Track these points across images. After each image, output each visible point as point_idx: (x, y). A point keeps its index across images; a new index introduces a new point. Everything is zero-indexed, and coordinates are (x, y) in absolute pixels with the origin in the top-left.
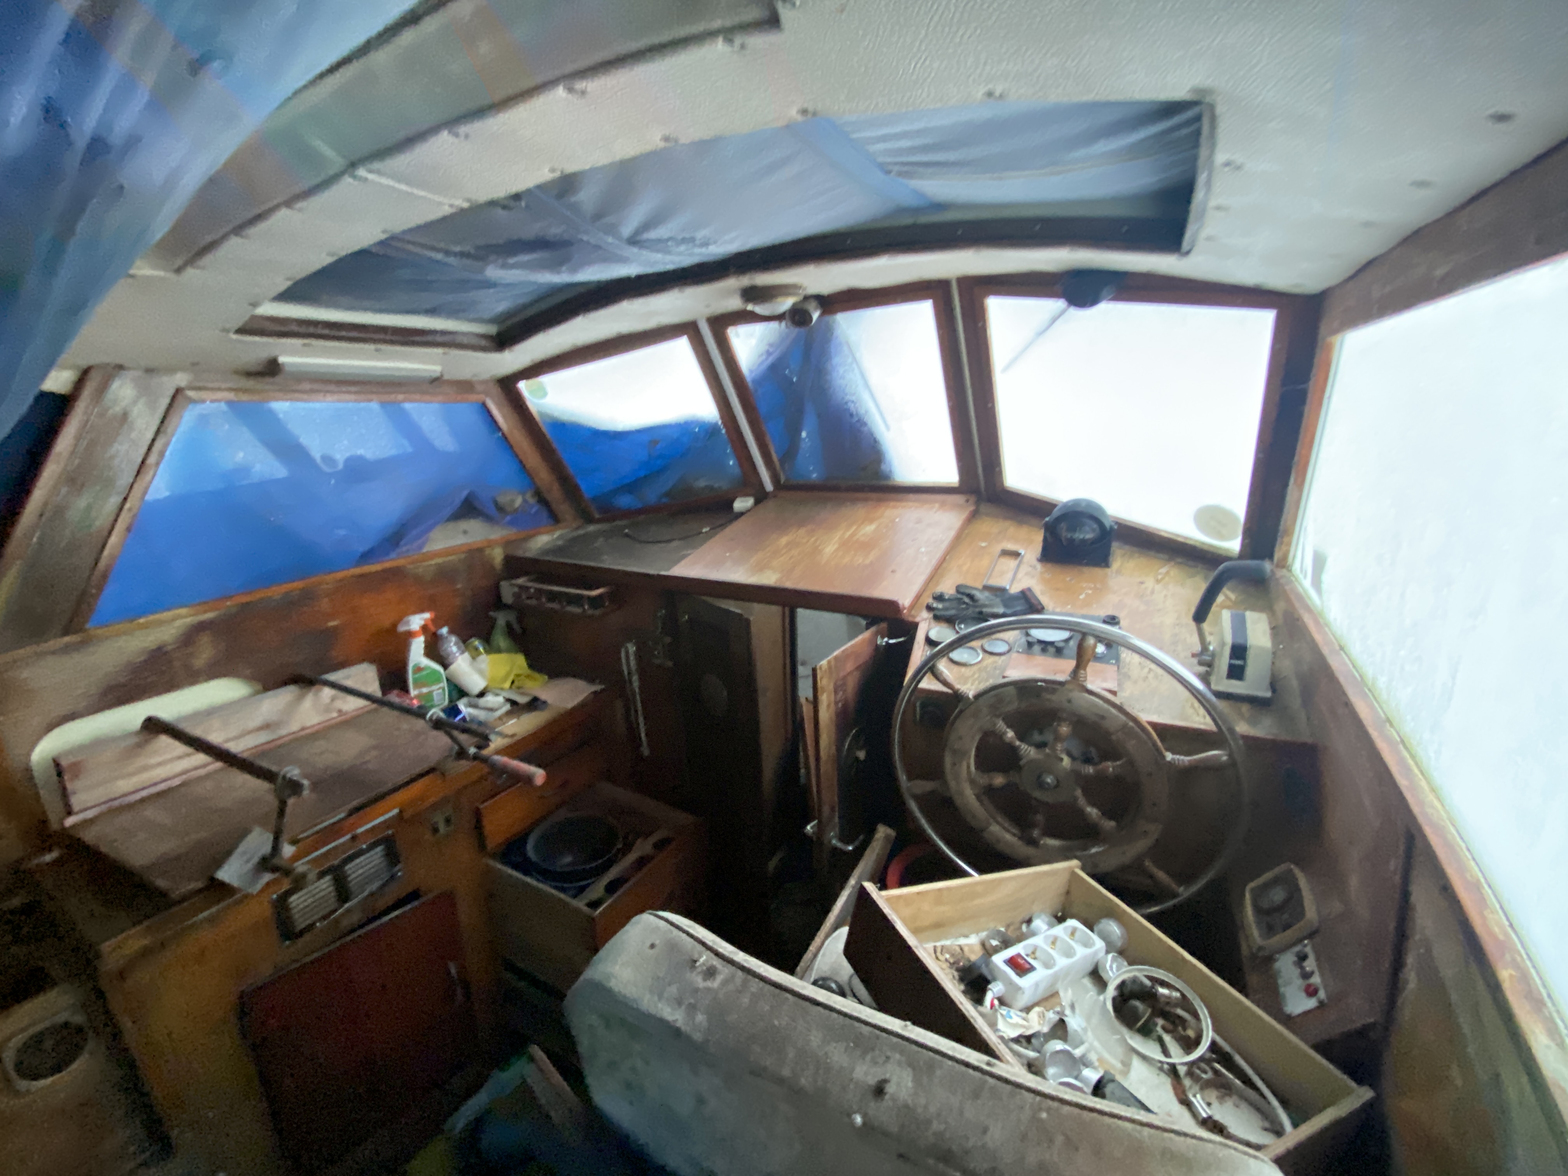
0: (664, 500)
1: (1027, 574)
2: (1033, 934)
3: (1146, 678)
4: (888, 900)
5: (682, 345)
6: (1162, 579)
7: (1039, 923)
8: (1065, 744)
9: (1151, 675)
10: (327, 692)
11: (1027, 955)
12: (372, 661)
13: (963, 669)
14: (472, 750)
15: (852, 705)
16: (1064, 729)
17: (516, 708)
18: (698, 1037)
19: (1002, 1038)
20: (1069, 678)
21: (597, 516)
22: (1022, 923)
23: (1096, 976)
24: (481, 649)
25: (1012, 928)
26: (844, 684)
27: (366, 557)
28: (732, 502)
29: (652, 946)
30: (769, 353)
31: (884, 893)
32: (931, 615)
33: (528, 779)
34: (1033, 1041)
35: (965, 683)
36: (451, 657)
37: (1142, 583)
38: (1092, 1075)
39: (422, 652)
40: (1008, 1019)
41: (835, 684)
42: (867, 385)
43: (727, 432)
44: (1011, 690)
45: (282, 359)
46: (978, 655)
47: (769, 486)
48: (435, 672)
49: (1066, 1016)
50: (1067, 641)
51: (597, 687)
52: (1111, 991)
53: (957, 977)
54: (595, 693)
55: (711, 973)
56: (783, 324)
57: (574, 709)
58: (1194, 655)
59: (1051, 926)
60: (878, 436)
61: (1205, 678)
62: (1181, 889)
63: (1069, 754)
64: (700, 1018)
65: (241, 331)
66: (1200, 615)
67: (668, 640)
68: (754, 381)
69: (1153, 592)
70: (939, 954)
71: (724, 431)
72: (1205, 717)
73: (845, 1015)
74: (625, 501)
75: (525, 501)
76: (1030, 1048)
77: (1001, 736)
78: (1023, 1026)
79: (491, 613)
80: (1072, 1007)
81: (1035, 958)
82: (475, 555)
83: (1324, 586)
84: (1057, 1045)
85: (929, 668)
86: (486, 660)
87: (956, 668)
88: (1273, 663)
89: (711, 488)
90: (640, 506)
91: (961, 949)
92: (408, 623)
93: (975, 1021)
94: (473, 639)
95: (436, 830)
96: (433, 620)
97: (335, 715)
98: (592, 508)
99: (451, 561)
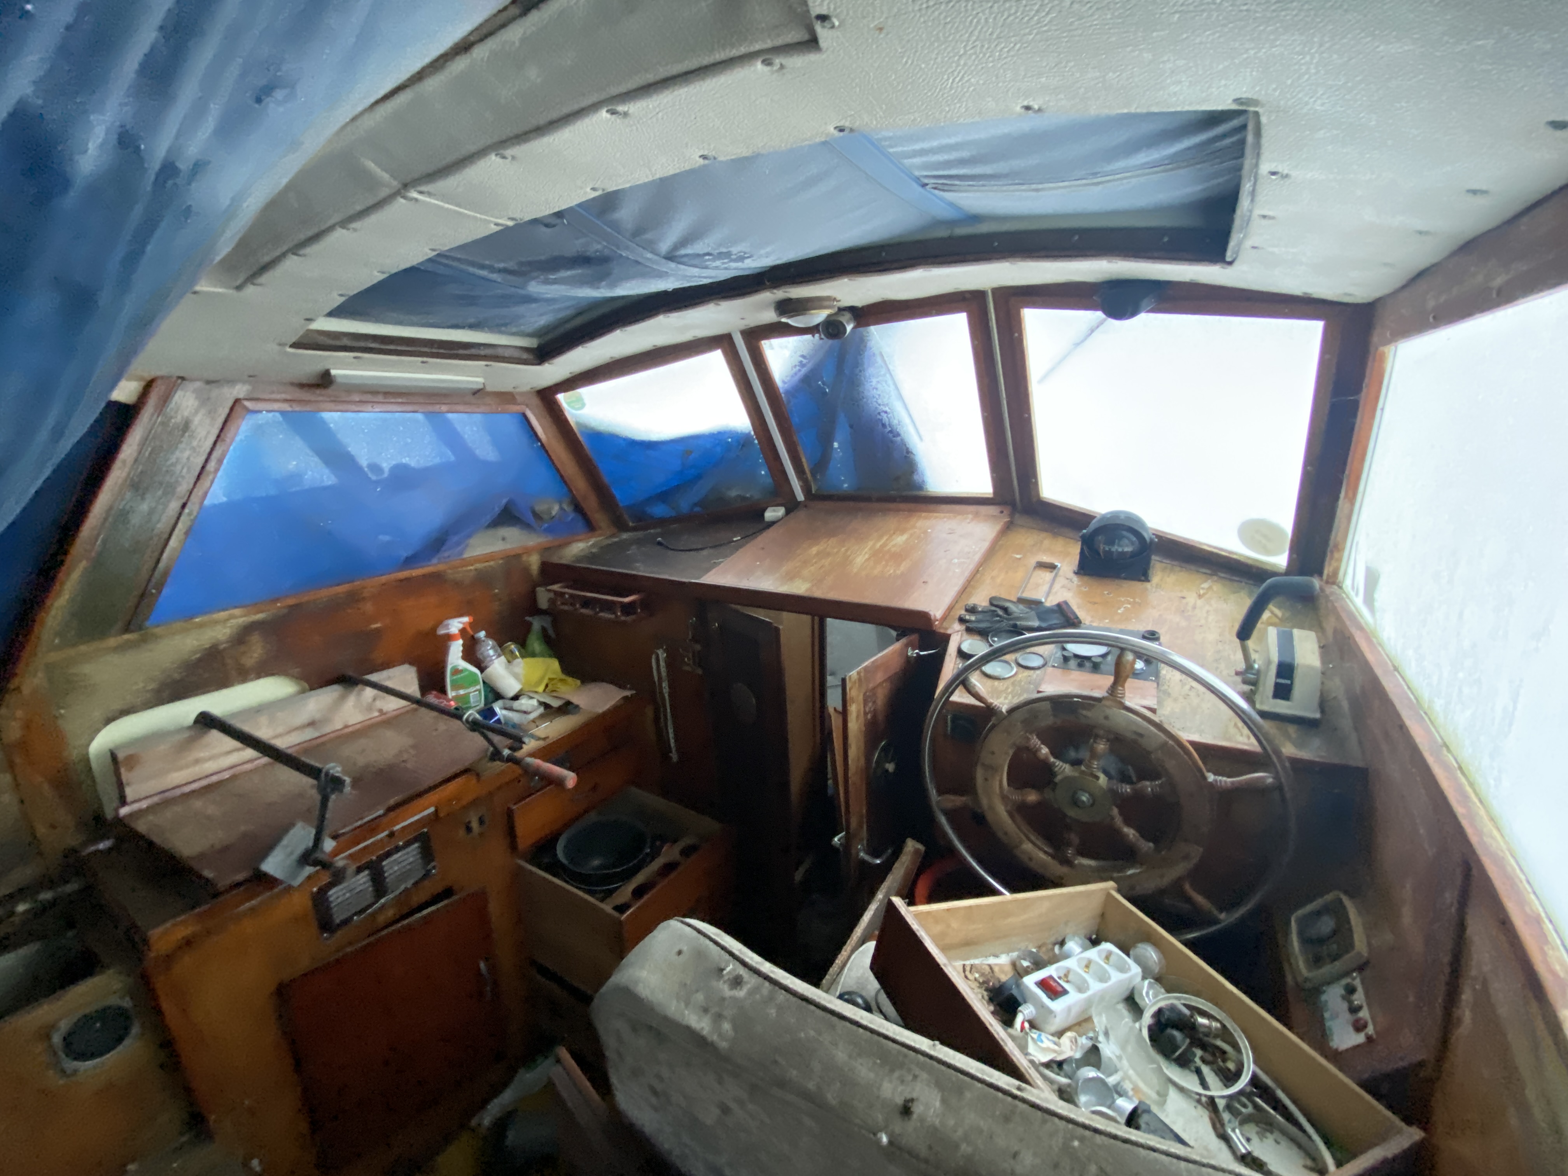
0: (697, 509)
1: (1063, 587)
2: (1066, 956)
3: (1186, 697)
4: (917, 916)
5: (716, 358)
6: (1204, 594)
7: (1073, 946)
8: (1102, 762)
9: (1192, 694)
10: (369, 692)
11: (1060, 978)
12: (413, 662)
13: (996, 683)
14: (506, 752)
15: (881, 717)
16: (1101, 747)
17: (549, 711)
18: (723, 1045)
19: (1032, 1062)
20: (1106, 694)
21: (631, 524)
22: (1055, 944)
23: (1132, 1002)
24: (517, 653)
25: (1044, 949)
26: (874, 694)
27: (410, 561)
28: (764, 510)
29: (680, 953)
30: (802, 365)
31: (912, 909)
32: (964, 627)
33: (559, 783)
34: (1065, 1067)
35: (998, 698)
36: (489, 659)
37: (1184, 598)
38: (1126, 1105)
39: (461, 654)
40: (1039, 1043)
41: (865, 694)
42: (901, 397)
43: (759, 443)
44: (1047, 705)
45: (333, 372)
46: (1012, 669)
47: (800, 497)
48: (472, 674)
49: (1100, 1042)
50: (1104, 656)
51: (628, 693)
52: (1147, 1019)
53: (986, 998)
54: (625, 698)
55: (737, 982)
56: (817, 336)
57: (604, 715)
58: (1237, 673)
59: (1085, 949)
60: (911, 446)
61: (1249, 698)
62: (1222, 916)
63: (1106, 773)
64: (727, 1026)
65: (295, 345)
66: (1245, 632)
67: (698, 647)
68: (787, 392)
69: (1194, 608)
70: (967, 973)
71: (756, 442)
72: (1249, 738)
73: (872, 1031)
74: (659, 510)
75: (561, 509)
76: (1062, 1073)
77: (1035, 752)
78: (1055, 1051)
80: (1106, 1034)
81: (1068, 982)
82: (513, 560)
83: (1377, 604)
84: (1090, 1073)
85: (961, 680)
86: (522, 665)
87: (989, 682)
88: (1323, 683)
89: (744, 498)
90: (673, 514)
91: (991, 968)
92: (447, 627)
93: (1006, 1044)
94: (509, 643)
95: (469, 829)
96: (471, 624)
97: (376, 714)
98: (626, 517)
99: (491, 566)
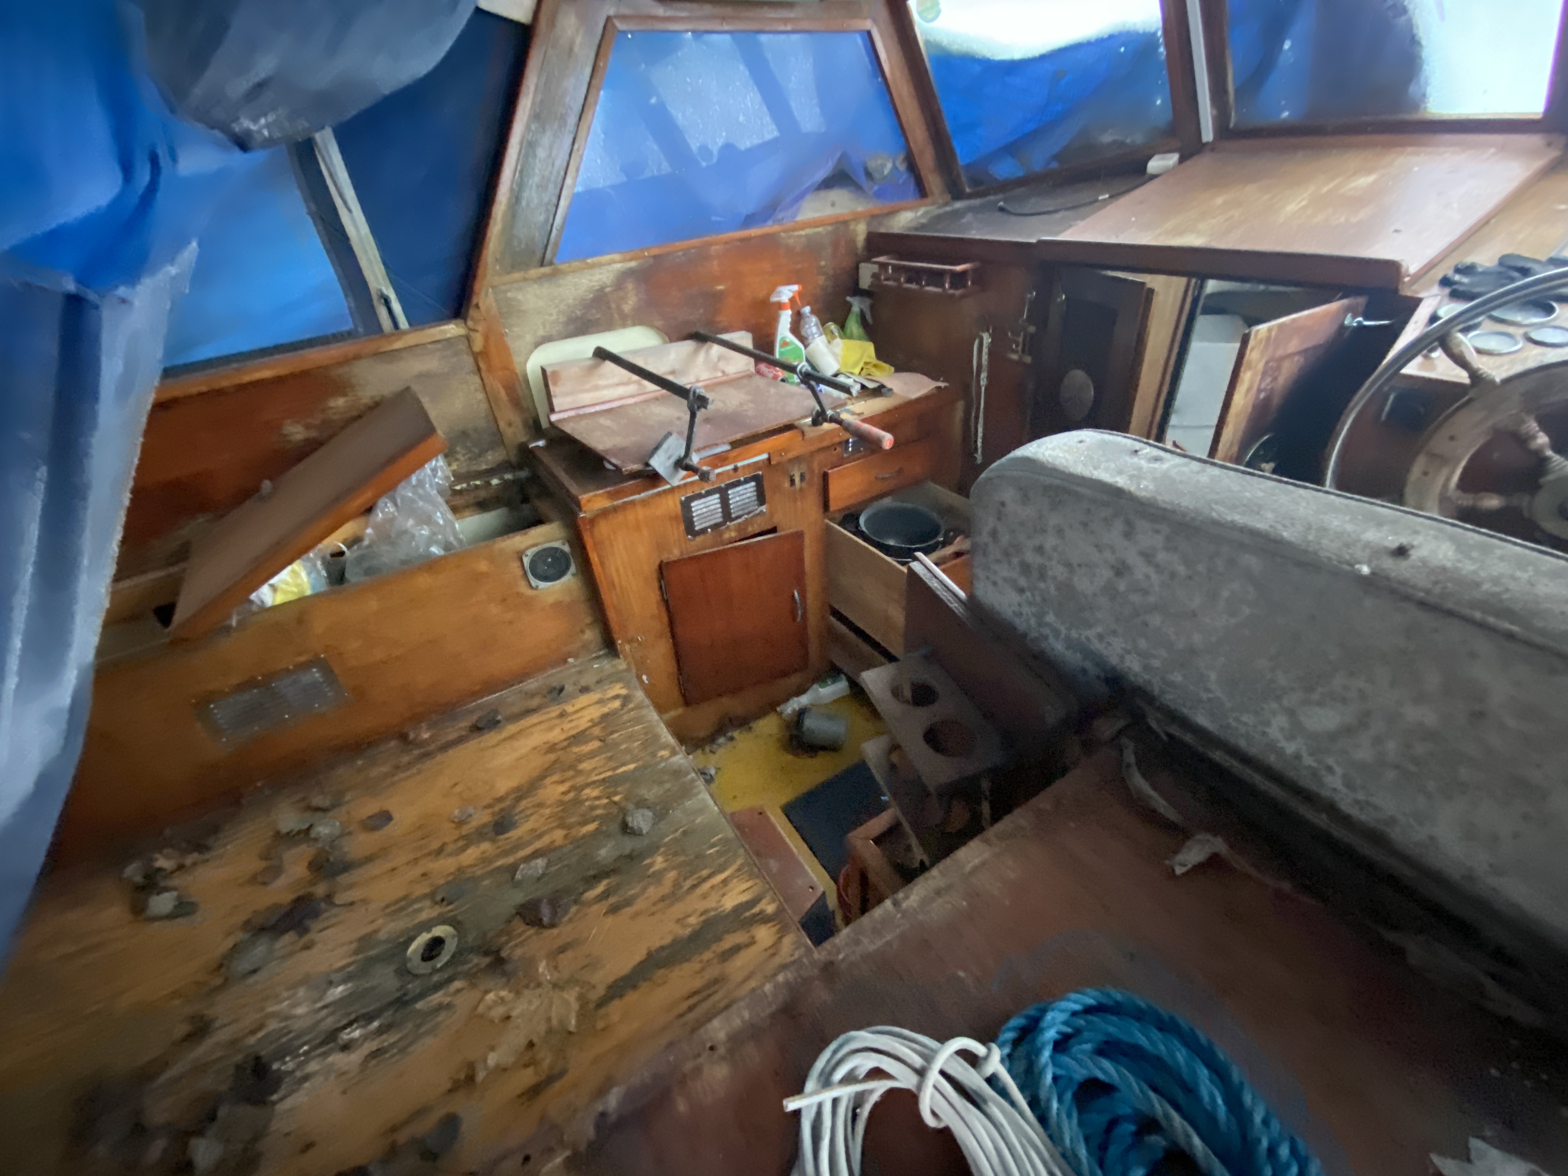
10: (716, 350)
12: (748, 329)
14: (830, 413)
17: (865, 391)
21: (968, 190)
24: (837, 334)
26: (1278, 368)
27: (749, 221)
28: (1149, 158)
32: (1447, 291)
33: (876, 444)
36: (811, 338)
39: (789, 326)
41: (1267, 363)
46: (1517, 343)
47: (1208, 135)
48: (797, 347)
51: (941, 385)
54: (939, 388)
57: (918, 400)
67: (1032, 329)
75: (895, 167)
77: (1524, 440)
79: (848, 299)
82: (842, 224)
86: (839, 343)
89: (1121, 144)
90: (1020, 174)
92: (778, 294)
94: (830, 323)
95: (792, 482)
96: (800, 293)
97: (720, 374)
98: (964, 179)
99: (819, 233)
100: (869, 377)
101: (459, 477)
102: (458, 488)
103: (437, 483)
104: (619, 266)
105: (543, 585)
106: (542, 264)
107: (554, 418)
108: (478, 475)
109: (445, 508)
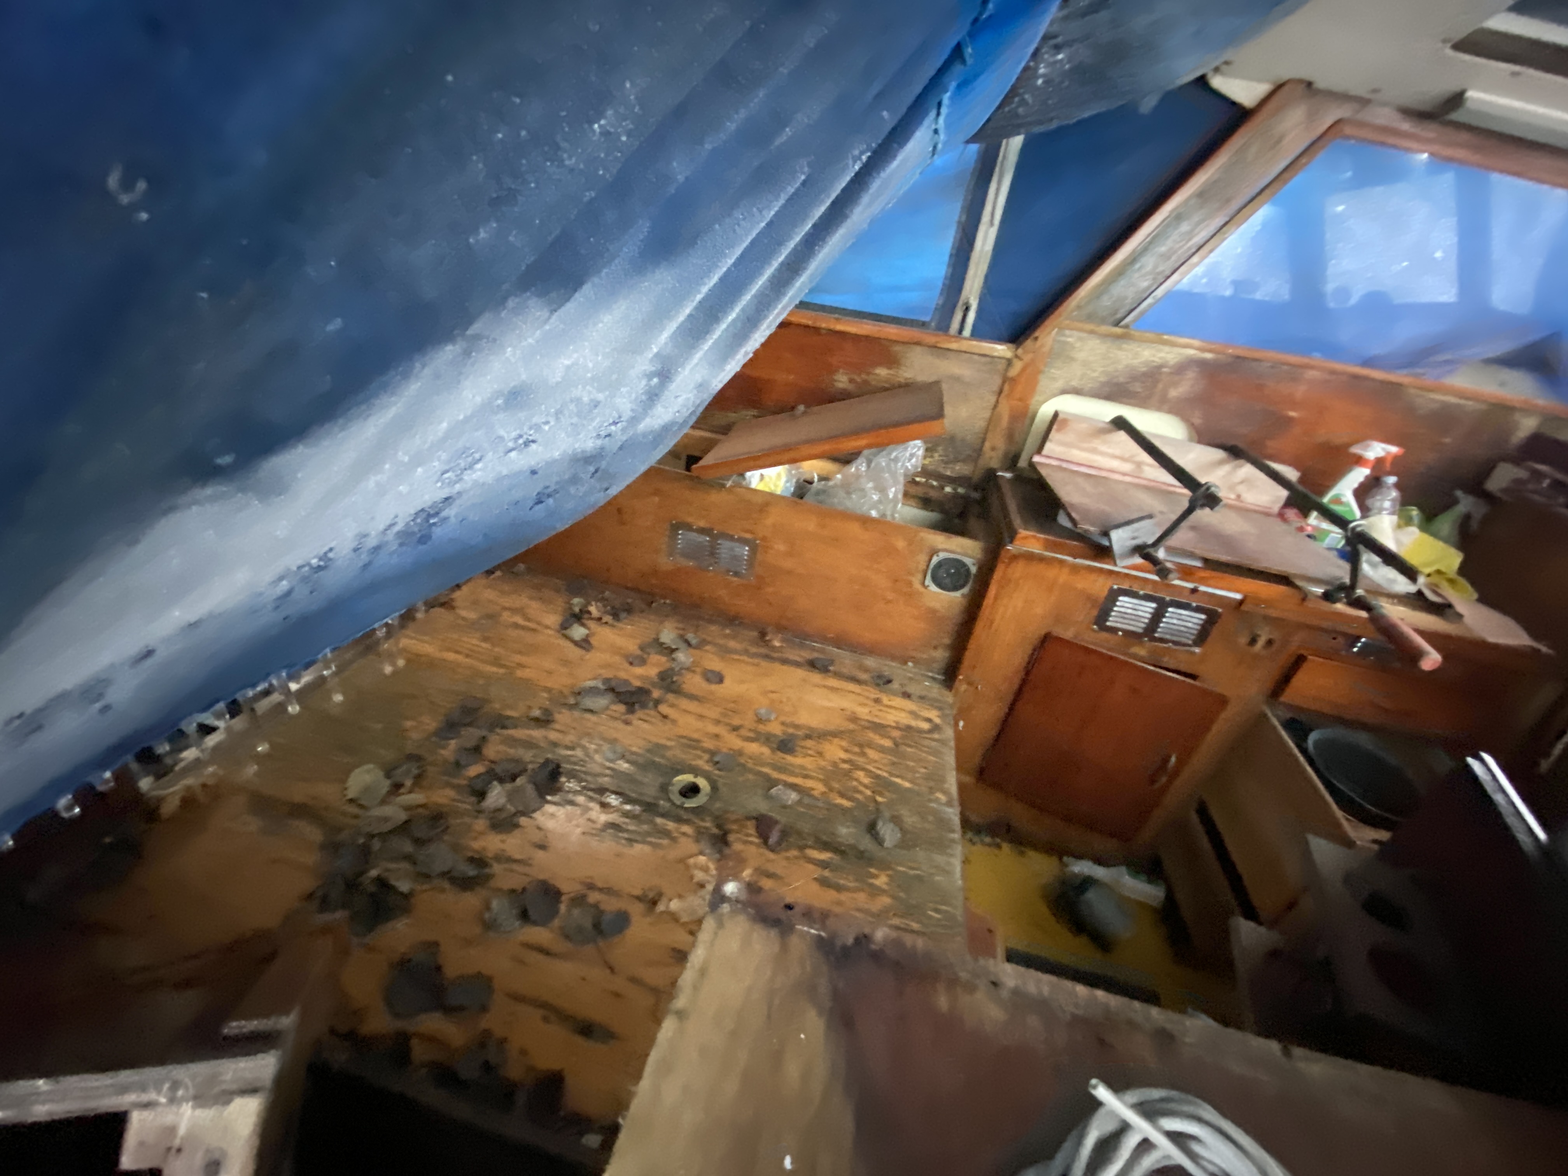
12: (1302, 466)
17: (1421, 601)
24: (1416, 522)
36: (1380, 508)
39: (1356, 485)
45: (1470, 93)
51: (1539, 647)
54: (1532, 649)
57: (1492, 646)
65: (1456, 45)
79: (1458, 492)
86: (1414, 532)
92: (1366, 447)
94: (1414, 508)
99: (1466, 406)
100: (1436, 589)
101: (925, 472)
102: (918, 479)
103: (907, 467)
104: (1191, 352)
105: (934, 588)
106: (1117, 324)
107: (1036, 459)
108: (939, 477)
109: (901, 487)
